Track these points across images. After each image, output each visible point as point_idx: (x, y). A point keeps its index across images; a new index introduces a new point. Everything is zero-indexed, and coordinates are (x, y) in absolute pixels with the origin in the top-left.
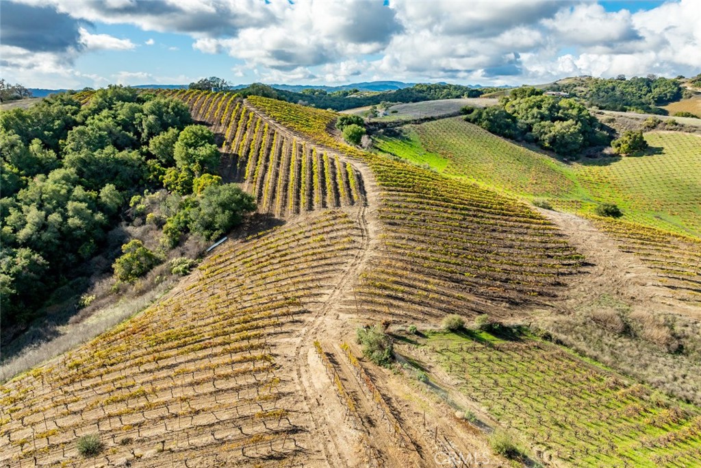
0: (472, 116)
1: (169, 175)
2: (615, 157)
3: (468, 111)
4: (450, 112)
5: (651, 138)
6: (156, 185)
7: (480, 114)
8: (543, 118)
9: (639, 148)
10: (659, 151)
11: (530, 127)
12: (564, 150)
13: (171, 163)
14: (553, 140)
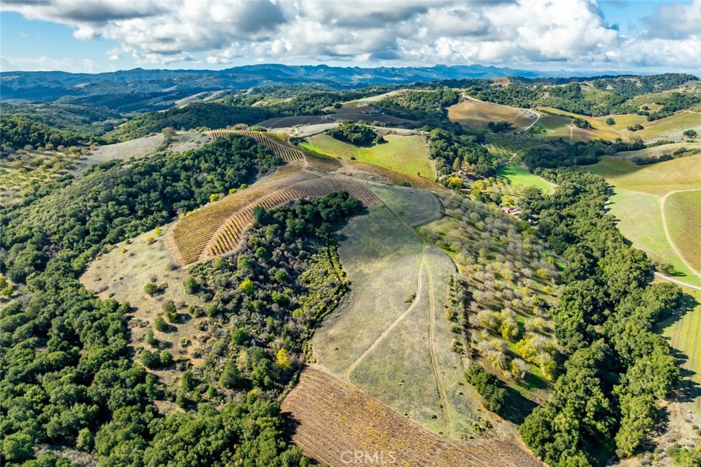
0: (328, 132)
1: (258, 155)
2: (375, 144)
3: (327, 131)
4: (322, 131)
5: (385, 138)
6: (256, 158)
7: (330, 132)
8: (352, 132)
9: (382, 141)
10: (387, 142)
11: (348, 135)
12: (358, 143)
13: (257, 152)
14: (354, 140)
